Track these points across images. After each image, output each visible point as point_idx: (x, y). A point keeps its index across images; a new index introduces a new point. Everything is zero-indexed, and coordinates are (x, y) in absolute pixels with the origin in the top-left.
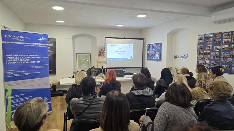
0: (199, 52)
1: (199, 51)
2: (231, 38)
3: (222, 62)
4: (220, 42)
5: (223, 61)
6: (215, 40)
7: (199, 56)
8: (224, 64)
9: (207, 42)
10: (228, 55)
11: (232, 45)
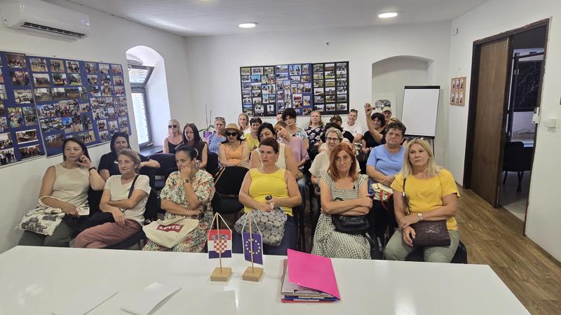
2: (49, 73)
3: (44, 130)
4: (27, 81)
5: (44, 126)
6: (12, 74)
10: (52, 111)
11: (55, 90)
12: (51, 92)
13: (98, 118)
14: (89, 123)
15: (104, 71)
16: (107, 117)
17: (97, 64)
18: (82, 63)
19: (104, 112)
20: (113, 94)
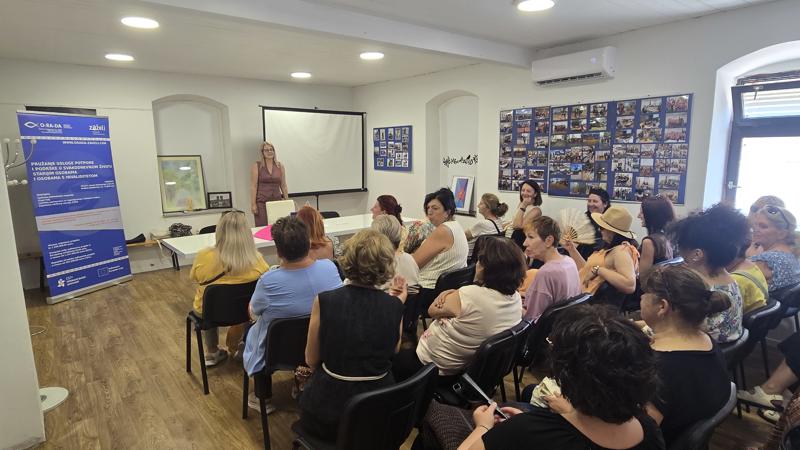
0: (504, 149)
1: (502, 147)
2: (568, 120)
3: (551, 172)
4: (546, 128)
5: (552, 169)
6: (537, 124)
7: (503, 160)
8: (555, 176)
9: (520, 127)
10: (563, 156)
12: (565, 139)
14: (603, 173)
15: (651, 109)
17: (639, 100)
18: (612, 104)
19: (633, 164)
20: (660, 140)
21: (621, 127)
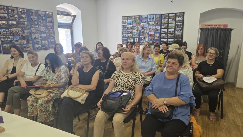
2: (7, 14)
3: (2, 41)
8: (5, 43)
10: (8, 32)
11: (11, 22)
12: (8, 23)
13: (36, 38)
14: (29, 40)
15: (42, 15)
16: (42, 38)
17: (38, 11)
18: (28, 10)
19: (40, 36)
20: (46, 27)
21: (33, 21)
